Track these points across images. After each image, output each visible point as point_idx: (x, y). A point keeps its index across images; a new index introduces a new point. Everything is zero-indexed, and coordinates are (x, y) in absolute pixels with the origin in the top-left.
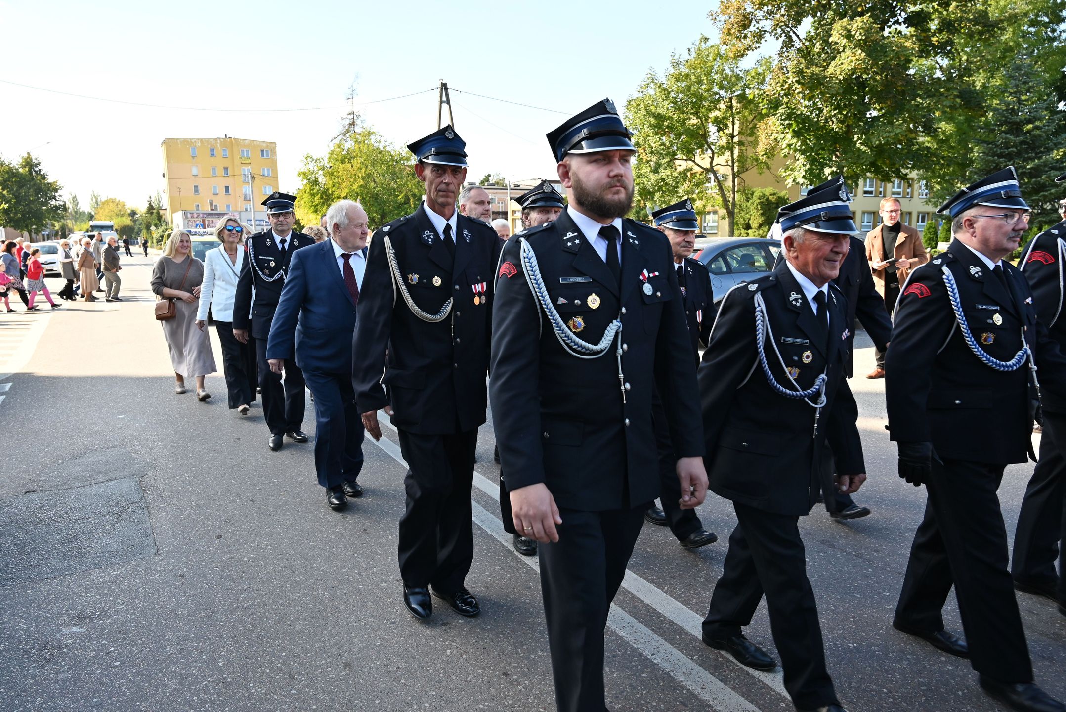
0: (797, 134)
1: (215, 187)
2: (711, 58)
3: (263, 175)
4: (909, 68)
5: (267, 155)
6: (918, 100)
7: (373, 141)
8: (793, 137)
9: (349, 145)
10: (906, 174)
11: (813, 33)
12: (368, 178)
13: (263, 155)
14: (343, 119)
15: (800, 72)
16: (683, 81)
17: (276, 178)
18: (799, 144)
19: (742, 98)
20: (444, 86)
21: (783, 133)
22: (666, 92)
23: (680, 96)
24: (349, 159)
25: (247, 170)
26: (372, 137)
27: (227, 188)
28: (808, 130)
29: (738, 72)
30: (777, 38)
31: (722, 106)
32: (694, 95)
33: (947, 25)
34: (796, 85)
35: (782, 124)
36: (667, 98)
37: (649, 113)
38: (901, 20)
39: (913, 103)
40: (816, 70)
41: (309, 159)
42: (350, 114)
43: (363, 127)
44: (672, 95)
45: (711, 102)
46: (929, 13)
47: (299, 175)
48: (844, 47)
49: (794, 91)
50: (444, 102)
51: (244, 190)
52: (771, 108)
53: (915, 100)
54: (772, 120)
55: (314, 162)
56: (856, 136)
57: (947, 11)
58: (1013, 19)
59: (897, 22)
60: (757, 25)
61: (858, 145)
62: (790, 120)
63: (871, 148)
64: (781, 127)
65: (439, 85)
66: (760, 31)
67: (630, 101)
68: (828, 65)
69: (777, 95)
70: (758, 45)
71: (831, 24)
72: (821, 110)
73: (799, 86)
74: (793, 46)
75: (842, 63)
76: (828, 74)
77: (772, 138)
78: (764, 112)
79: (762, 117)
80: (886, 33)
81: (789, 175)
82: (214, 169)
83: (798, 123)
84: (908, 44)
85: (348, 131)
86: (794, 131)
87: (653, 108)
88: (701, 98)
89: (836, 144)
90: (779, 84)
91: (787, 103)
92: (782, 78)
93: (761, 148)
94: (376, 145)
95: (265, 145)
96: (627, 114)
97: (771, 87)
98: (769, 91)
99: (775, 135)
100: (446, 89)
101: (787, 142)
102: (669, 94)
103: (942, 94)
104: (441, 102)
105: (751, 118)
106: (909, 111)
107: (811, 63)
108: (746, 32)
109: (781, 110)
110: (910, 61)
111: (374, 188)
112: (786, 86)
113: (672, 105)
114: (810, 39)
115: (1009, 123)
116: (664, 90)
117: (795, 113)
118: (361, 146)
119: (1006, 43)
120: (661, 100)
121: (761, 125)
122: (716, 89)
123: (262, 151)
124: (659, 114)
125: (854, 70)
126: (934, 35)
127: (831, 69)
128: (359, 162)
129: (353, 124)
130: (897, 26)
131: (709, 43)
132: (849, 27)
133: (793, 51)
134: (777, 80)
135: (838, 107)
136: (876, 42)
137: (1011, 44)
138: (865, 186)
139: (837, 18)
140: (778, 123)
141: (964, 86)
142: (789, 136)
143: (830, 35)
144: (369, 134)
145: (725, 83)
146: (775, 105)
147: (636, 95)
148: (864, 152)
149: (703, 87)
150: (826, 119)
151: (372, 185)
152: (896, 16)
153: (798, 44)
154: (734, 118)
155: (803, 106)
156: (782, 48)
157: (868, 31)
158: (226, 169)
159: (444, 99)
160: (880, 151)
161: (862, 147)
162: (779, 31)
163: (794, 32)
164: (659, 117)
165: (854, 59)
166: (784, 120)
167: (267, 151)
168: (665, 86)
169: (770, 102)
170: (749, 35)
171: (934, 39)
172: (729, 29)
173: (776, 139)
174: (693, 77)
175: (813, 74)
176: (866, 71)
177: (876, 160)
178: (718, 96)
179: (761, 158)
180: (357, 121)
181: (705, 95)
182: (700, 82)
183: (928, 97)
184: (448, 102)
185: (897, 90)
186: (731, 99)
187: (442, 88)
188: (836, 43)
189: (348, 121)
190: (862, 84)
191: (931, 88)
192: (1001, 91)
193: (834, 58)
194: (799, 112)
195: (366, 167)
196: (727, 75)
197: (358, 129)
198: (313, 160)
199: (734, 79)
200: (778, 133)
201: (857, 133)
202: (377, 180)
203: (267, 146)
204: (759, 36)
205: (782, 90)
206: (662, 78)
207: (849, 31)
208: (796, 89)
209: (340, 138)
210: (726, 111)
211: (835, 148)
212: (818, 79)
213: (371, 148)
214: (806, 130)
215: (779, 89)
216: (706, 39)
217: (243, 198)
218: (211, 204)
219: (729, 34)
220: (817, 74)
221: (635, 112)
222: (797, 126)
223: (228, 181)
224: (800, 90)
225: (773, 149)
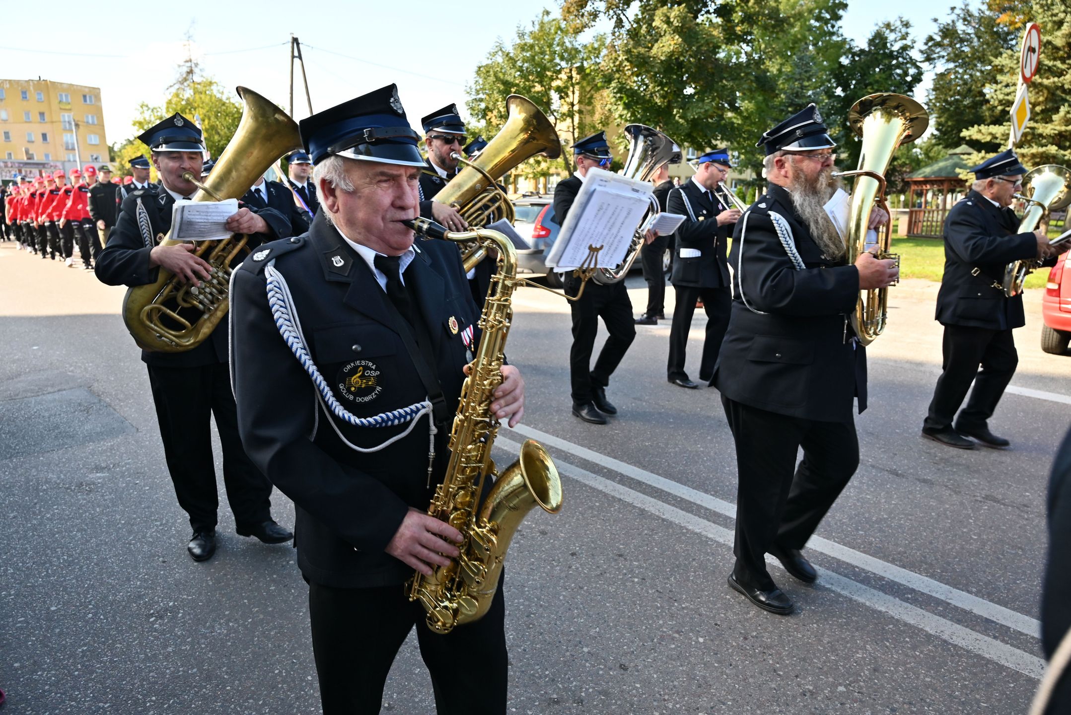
0: (627, 106)
1: (29, 135)
2: (553, 31)
3: (88, 122)
4: (718, 53)
5: (91, 101)
6: (724, 82)
7: (215, 92)
8: (624, 109)
9: (188, 94)
10: (716, 145)
11: (640, 17)
12: (212, 130)
13: (85, 100)
14: (179, 66)
15: (628, 52)
16: (527, 51)
17: (101, 126)
18: (629, 115)
19: (581, 70)
20: (295, 41)
21: (615, 104)
22: (512, 61)
23: (526, 65)
24: (190, 110)
25: (67, 116)
26: (214, 87)
27: (44, 136)
28: (637, 103)
29: (577, 46)
30: (610, 19)
31: (563, 76)
32: (539, 65)
33: (749, 19)
34: (626, 63)
35: (615, 97)
36: (514, 66)
37: (498, 79)
38: (712, 11)
39: (720, 84)
40: (642, 50)
41: (145, 108)
42: (187, 61)
43: (202, 76)
44: (519, 64)
45: (554, 72)
46: (733, 6)
47: (134, 124)
48: (665, 32)
49: (624, 67)
50: (296, 57)
51: (65, 139)
52: (605, 82)
53: (722, 82)
54: (606, 92)
55: (150, 111)
56: (675, 111)
57: (747, 6)
58: (799, 16)
59: (708, 12)
60: (593, 6)
61: (677, 118)
62: (621, 93)
63: (687, 121)
64: (614, 99)
65: (290, 40)
66: (596, 11)
67: (480, 67)
68: (653, 46)
69: (610, 71)
70: (593, 23)
71: (655, 10)
72: (647, 86)
73: (628, 64)
74: (623, 27)
75: (663, 46)
76: (651, 55)
77: (607, 108)
78: (599, 85)
79: (598, 89)
80: (699, 21)
81: (621, 142)
82: (27, 114)
83: (628, 97)
84: (715, 33)
85: (185, 80)
86: (625, 103)
87: (501, 75)
88: (545, 69)
89: (659, 116)
90: (611, 61)
91: (618, 79)
92: (614, 55)
93: (597, 117)
94: (218, 95)
95: (87, 90)
96: (477, 79)
97: (604, 62)
98: (603, 66)
99: (609, 106)
100: (298, 44)
101: (619, 113)
102: (516, 62)
103: (742, 78)
104: (293, 57)
105: (588, 89)
106: (717, 91)
107: (637, 44)
108: (583, 11)
109: (613, 84)
110: (719, 47)
111: (219, 141)
112: (617, 63)
113: (519, 73)
114: (637, 21)
115: (794, 105)
116: (511, 58)
117: (625, 88)
118: (203, 96)
119: (795, 36)
120: (508, 68)
121: (597, 96)
122: (557, 60)
123: (85, 97)
124: (507, 81)
125: (672, 53)
126: (737, 25)
127: (654, 51)
128: (201, 113)
129: (191, 72)
130: (709, 16)
131: (551, 17)
132: (668, 14)
133: (623, 31)
134: (610, 57)
135: (661, 84)
136: (689, 29)
137: (799, 36)
138: (688, 154)
139: (659, 5)
140: (612, 95)
141: (759, 72)
142: (621, 108)
143: (653, 20)
144: (211, 83)
145: (566, 55)
146: (608, 79)
147: (485, 62)
148: (682, 124)
149: (547, 57)
150: (651, 94)
151: (216, 138)
152: (707, 6)
153: (627, 26)
154: (574, 88)
155: (633, 83)
156: (614, 28)
157: (683, 19)
158: (42, 114)
159: (296, 54)
160: (694, 123)
161: (680, 120)
162: (611, 12)
163: (624, 15)
164: (507, 85)
165: (672, 43)
166: (616, 93)
167: (90, 97)
168: (511, 55)
169: (604, 76)
170: (586, 14)
171: (738, 29)
172: (569, 8)
173: (610, 110)
174: (537, 48)
175: (639, 53)
176: (682, 54)
177: (691, 132)
178: (559, 67)
179: (597, 126)
180: (195, 70)
181: (548, 65)
182: (543, 53)
183: (732, 80)
184: (300, 57)
185: (708, 72)
186: (571, 70)
187: (293, 43)
188: (658, 28)
189: (185, 69)
190: (680, 65)
191: (735, 71)
192: (790, 78)
193: (657, 41)
194: (628, 87)
195: (209, 119)
196: (567, 47)
197: (197, 78)
198: (149, 109)
199: (573, 52)
200: (611, 104)
201: (676, 107)
202: (222, 133)
203: (90, 91)
204: (595, 15)
205: (614, 66)
206: (509, 48)
207: (668, 18)
208: (626, 66)
209: (177, 86)
210: (567, 81)
211: (659, 120)
212: (643, 58)
213: (214, 98)
214: (634, 103)
215: (612, 65)
216: (548, 13)
217: (64, 147)
218: (27, 152)
219: (569, 12)
220: (642, 54)
221: (485, 78)
222: (627, 99)
223: (46, 128)
224: (629, 67)
225: (607, 118)
